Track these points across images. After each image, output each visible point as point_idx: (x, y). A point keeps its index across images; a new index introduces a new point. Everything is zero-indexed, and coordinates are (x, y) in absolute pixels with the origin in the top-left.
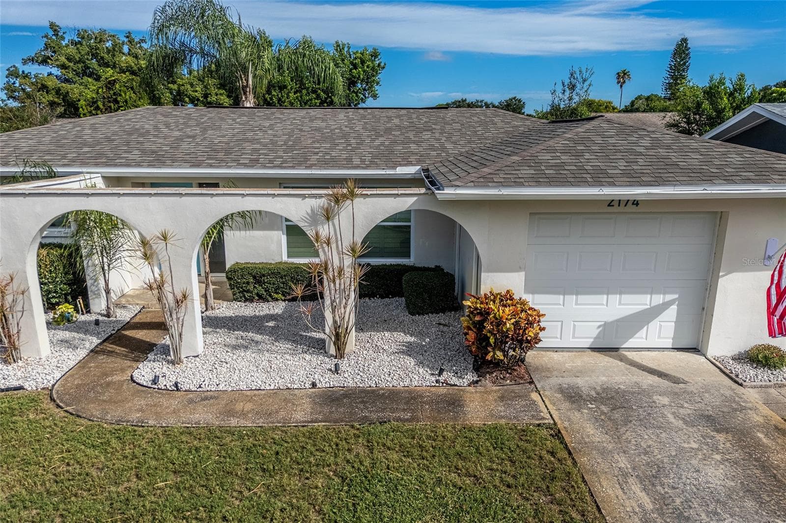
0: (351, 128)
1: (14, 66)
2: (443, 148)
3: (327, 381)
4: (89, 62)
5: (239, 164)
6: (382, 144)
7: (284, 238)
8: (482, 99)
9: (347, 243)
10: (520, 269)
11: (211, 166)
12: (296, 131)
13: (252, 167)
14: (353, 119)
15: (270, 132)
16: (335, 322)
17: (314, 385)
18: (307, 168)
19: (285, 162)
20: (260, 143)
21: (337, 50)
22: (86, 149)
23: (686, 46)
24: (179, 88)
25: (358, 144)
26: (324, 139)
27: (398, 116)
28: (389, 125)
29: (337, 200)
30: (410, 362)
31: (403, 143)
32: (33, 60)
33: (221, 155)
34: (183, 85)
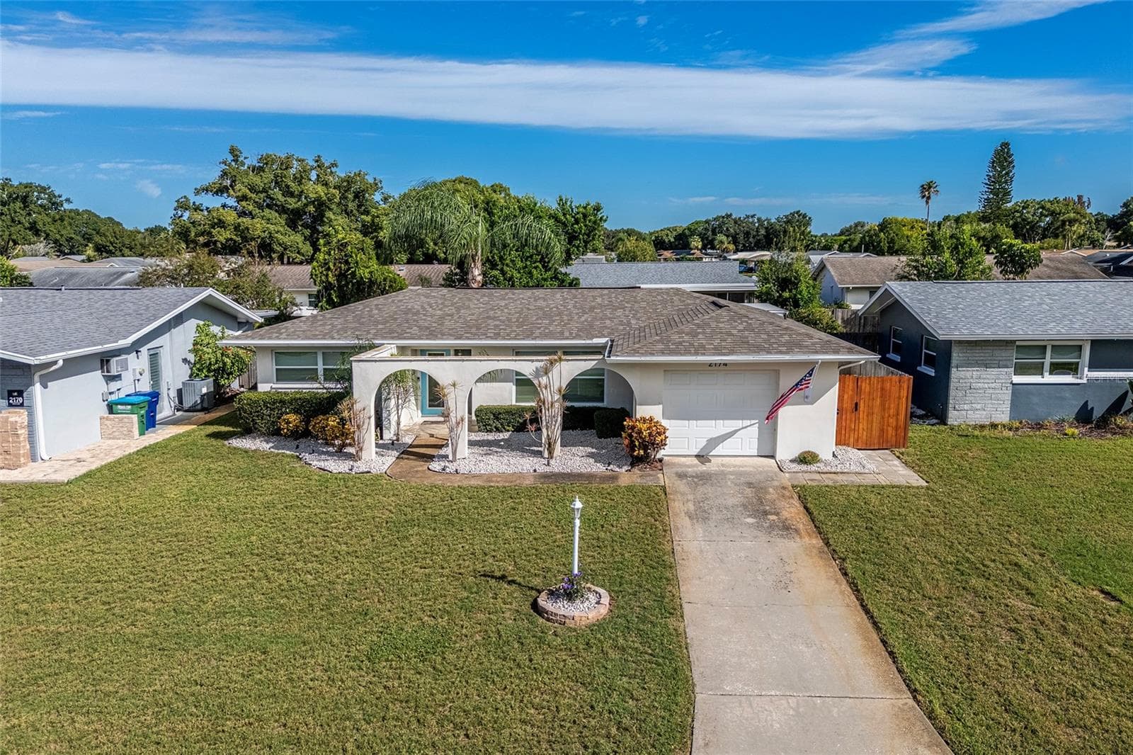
0: (565, 307)
1: (185, 197)
2: (629, 324)
3: (542, 469)
4: (272, 192)
5: (487, 337)
6: (586, 321)
7: (514, 387)
8: (752, 214)
9: (556, 387)
10: (660, 404)
11: (468, 338)
12: (525, 310)
13: (496, 339)
14: (567, 299)
15: (506, 310)
16: (548, 435)
17: (535, 471)
18: (533, 339)
19: (518, 335)
20: (500, 320)
21: (559, 204)
22: (380, 326)
23: (1007, 153)
24: (373, 221)
25: (568, 320)
26: (546, 316)
27: (601, 296)
28: (593, 304)
29: (552, 363)
30: (592, 461)
31: (601, 319)
32: (206, 190)
33: (474, 330)
34: (378, 217)
